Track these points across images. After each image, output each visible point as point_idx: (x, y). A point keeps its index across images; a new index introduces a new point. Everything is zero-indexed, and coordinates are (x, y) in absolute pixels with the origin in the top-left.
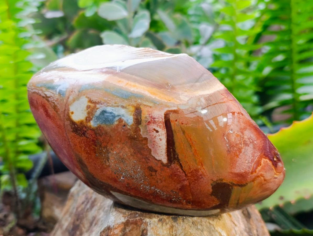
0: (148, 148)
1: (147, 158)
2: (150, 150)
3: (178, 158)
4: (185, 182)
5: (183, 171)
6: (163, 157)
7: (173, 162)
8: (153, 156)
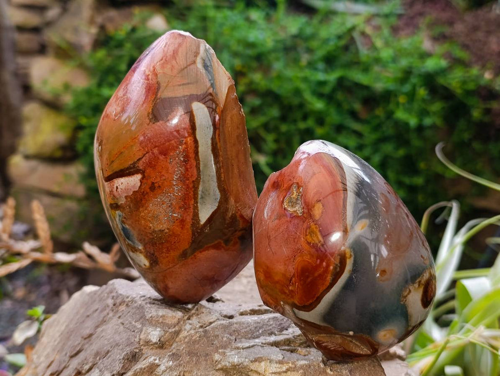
0: (132, 194)
1: (143, 194)
2: (134, 192)
3: (133, 164)
4: (154, 152)
5: (144, 156)
6: (136, 179)
7: (138, 168)
8: (139, 189)
